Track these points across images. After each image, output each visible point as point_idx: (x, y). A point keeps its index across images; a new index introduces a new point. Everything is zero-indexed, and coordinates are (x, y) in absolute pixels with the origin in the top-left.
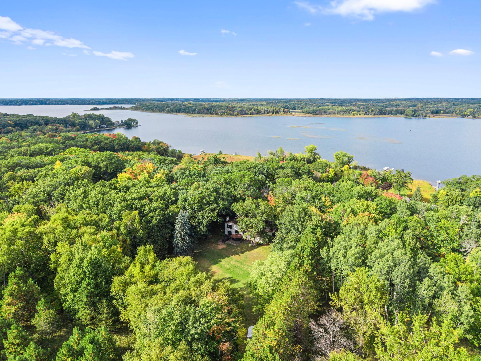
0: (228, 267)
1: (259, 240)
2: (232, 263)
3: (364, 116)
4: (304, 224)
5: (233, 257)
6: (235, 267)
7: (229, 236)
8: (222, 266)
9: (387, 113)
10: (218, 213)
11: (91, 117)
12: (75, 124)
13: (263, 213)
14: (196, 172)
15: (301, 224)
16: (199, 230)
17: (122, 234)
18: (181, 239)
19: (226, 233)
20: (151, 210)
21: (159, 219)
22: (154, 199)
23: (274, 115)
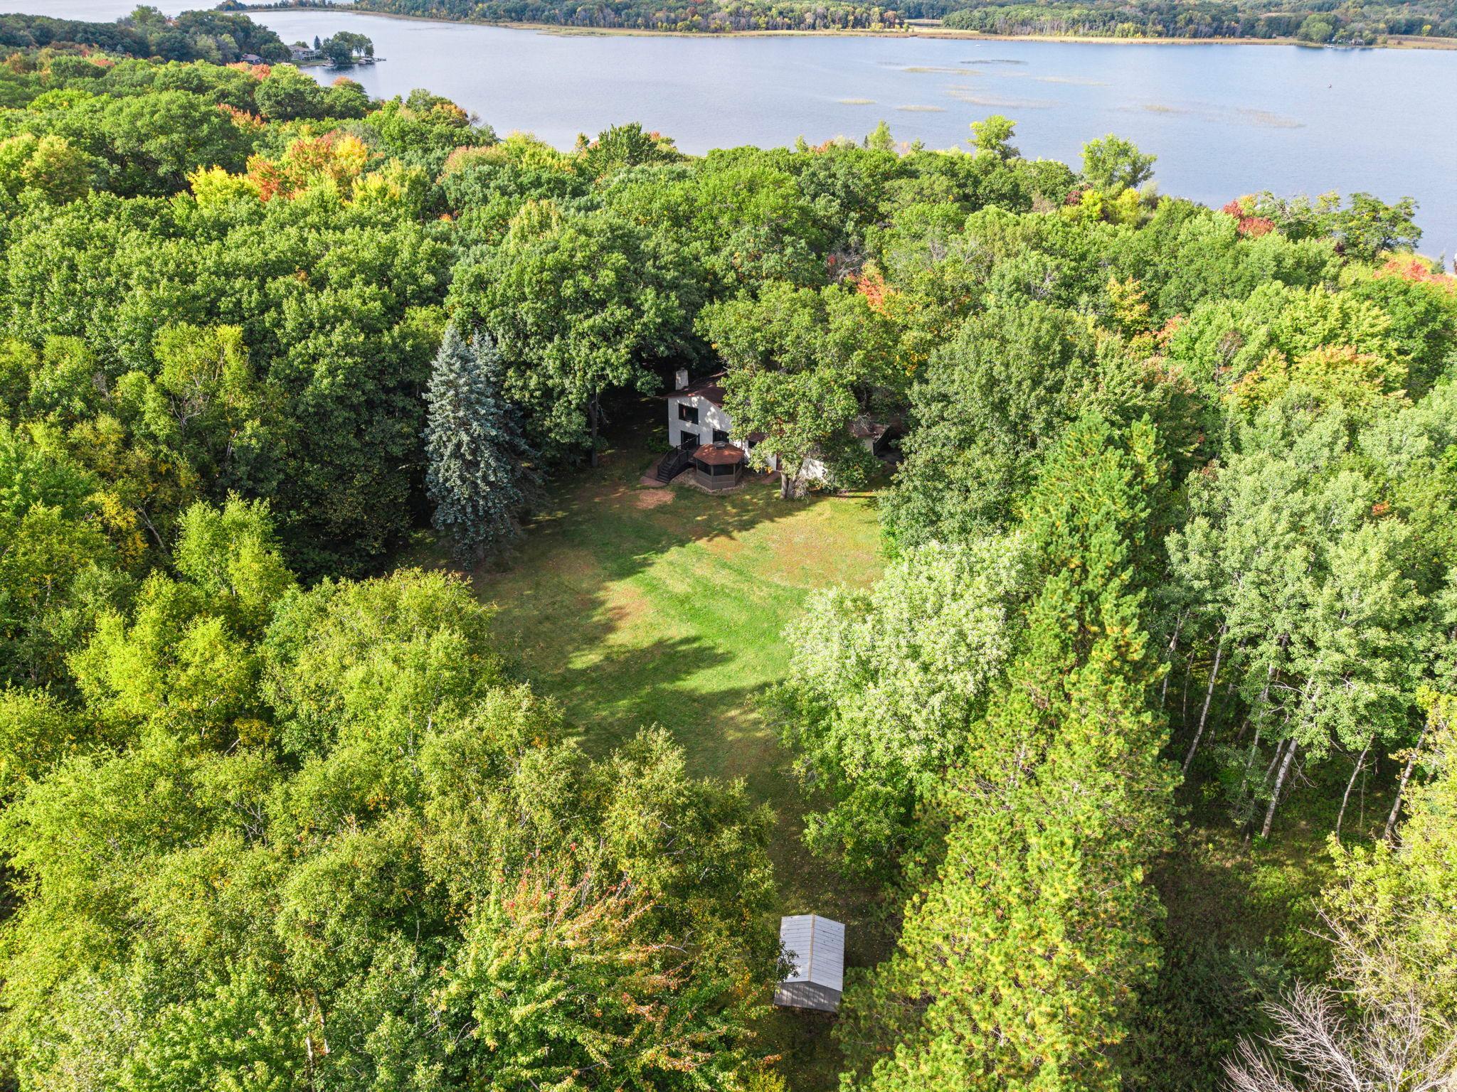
0: (680, 588)
1: (817, 471)
2: (699, 572)
3: (1159, 40)
4: (1061, 398)
5: (702, 543)
6: (712, 592)
7: (688, 455)
8: (653, 587)
9: (1239, 28)
10: (636, 353)
11: (203, 24)
12: (148, 47)
13: (847, 349)
14: (545, 176)
15: (1041, 402)
16: (547, 423)
17: (153, 437)
18: (459, 463)
19: (675, 441)
20: (311, 326)
21: (351, 370)
22: (334, 275)
23: (849, 31)
